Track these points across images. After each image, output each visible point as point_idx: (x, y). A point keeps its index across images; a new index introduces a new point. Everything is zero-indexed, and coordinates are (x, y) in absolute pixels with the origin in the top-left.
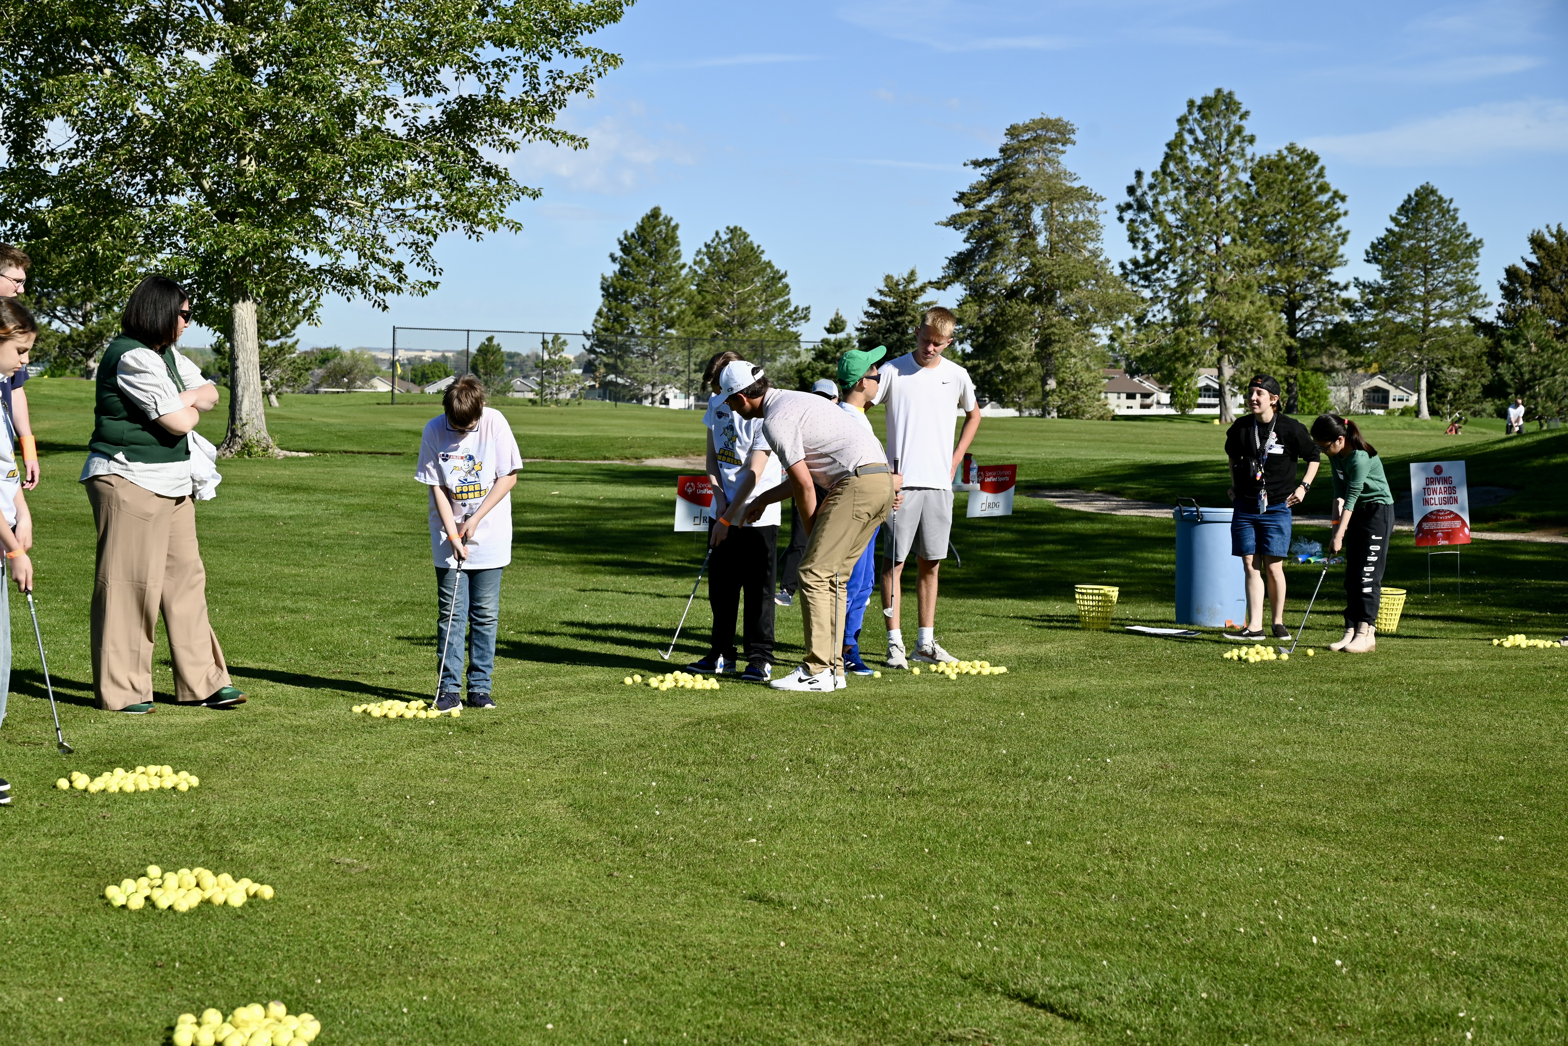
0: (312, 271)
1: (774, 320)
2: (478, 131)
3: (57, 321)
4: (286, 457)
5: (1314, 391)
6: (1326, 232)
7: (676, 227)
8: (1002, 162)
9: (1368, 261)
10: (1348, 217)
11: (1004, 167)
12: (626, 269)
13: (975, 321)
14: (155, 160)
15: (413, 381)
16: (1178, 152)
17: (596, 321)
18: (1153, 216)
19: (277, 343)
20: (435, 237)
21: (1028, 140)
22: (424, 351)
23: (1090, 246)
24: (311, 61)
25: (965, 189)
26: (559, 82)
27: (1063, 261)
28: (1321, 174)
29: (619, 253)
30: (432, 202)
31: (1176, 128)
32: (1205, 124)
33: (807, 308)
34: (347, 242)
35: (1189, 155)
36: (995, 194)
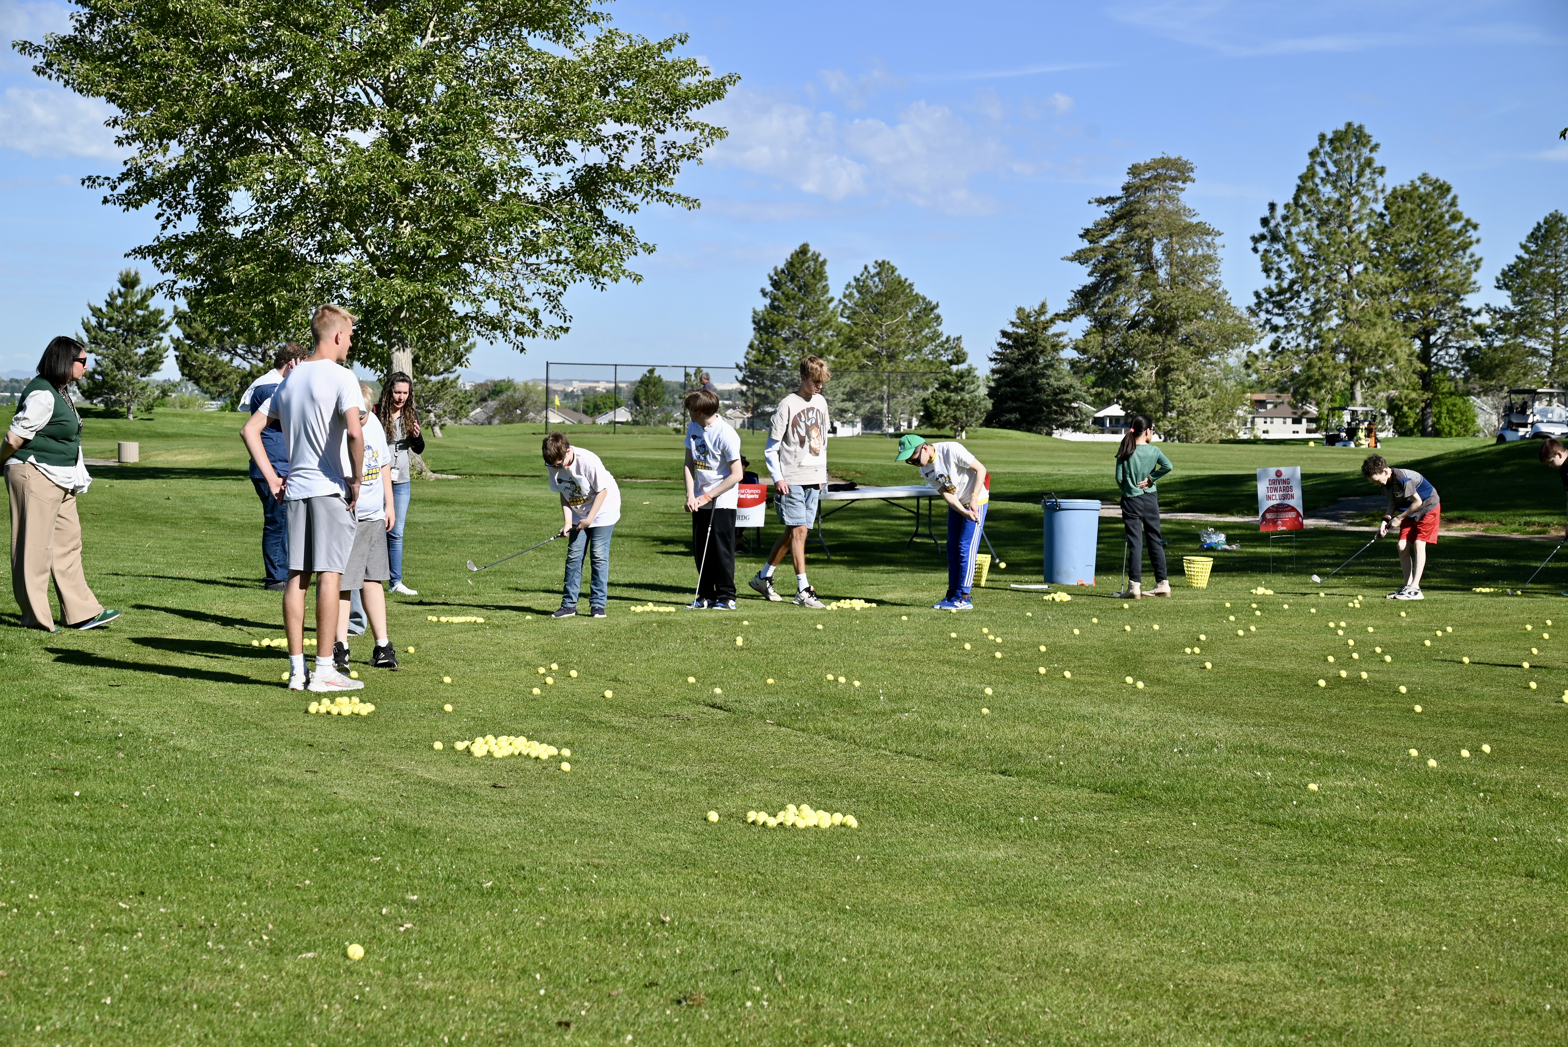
0: (459, 318)
1: (926, 350)
2: (602, 195)
3: (238, 358)
4: (437, 480)
5: (1462, 415)
6: (1459, 259)
7: (824, 263)
8: (1124, 200)
9: (1499, 288)
10: (1480, 244)
11: (1126, 204)
12: (776, 303)
13: (1100, 352)
14: (324, 224)
15: (585, 412)
16: (1310, 184)
17: (748, 353)
18: (1285, 246)
19: (441, 377)
20: (565, 288)
21: (1149, 179)
22: (598, 382)
23: (1209, 278)
24: (456, 138)
25: (1090, 226)
26: (672, 151)
27: (1182, 293)
28: (1453, 204)
29: (769, 288)
30: (562, 257)
31: (1307, 161)
32: (1336, 156)
33: (959, 338)
34: (489, 293)
35: (1320, 187)
36: (1118, 230)
